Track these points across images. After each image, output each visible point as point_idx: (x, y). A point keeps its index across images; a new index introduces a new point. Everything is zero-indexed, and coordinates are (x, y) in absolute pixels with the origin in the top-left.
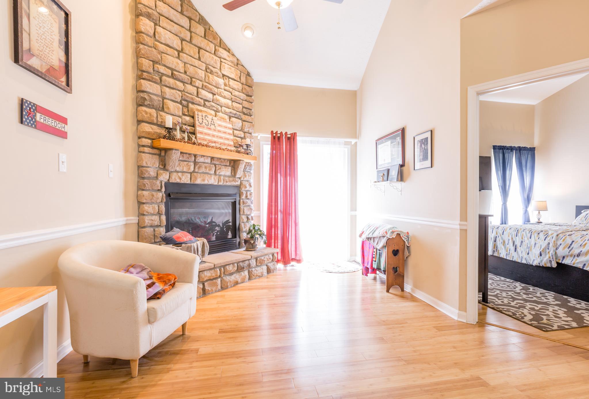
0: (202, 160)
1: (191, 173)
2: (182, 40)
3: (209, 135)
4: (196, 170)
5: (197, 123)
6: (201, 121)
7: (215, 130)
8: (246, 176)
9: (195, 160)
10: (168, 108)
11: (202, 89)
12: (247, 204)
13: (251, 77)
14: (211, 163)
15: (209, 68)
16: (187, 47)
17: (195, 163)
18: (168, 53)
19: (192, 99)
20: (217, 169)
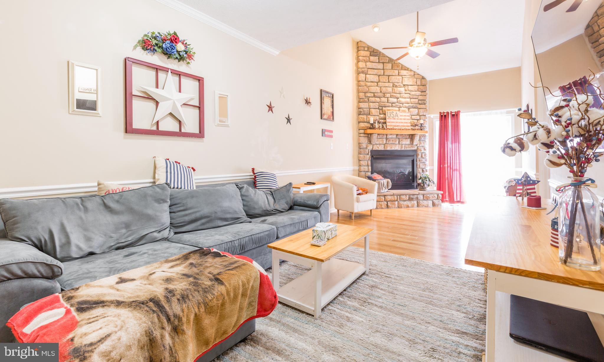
0: (390, 137)
1: (384, 144)
2: (379, 76)
3: (394, 122)
4: (387, 143)
5: (387, 117)
6: (389, 115)
7: (398, 119)
8: (421, 144)
9: (386, 137)
10: (372, 113)
11: (391, 97)
12: (422, 161)
13: (425, 79)
14: (396, 138)
15: (394, 85)
16: (382, 78)
17: (387, 139)
18: (372, 85)
19: (384, 105)
20: (400, 141)
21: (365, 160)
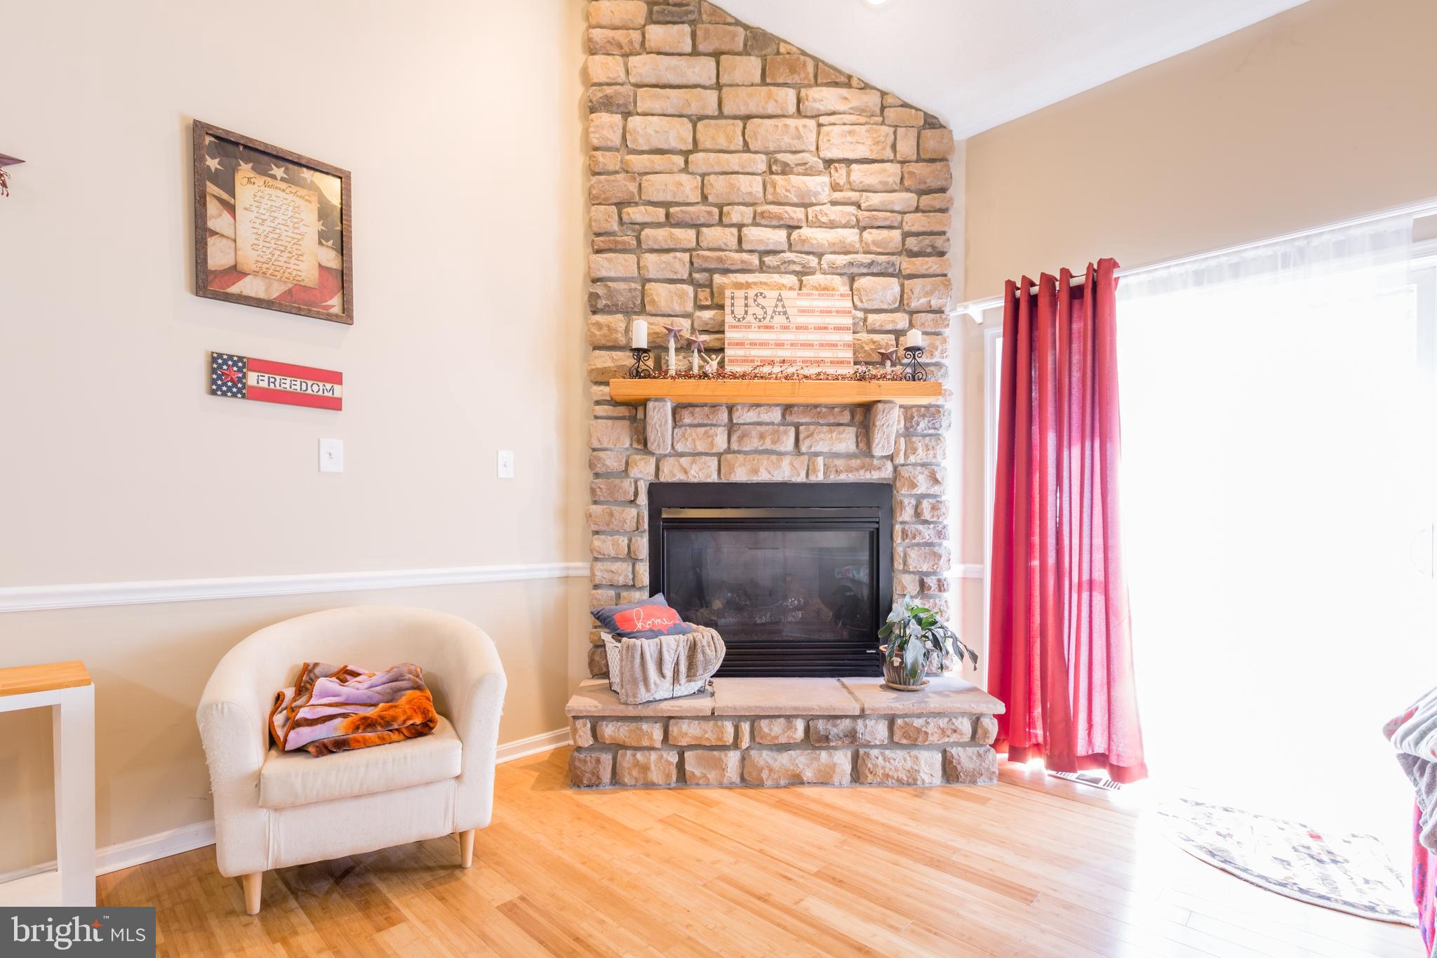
0: (751, 416)
1: (719, 455)
2: (695, 120)
3: (763, 344)
4: (735, 446)
5: (729, 319)
6: (739, 311)
7: (786, 328)
8: (914, 450)
9: (731, 419)
10: (653, 302)
11: (755, 224)
12: (918, 540)
13: (942, 126)
14: (784, 423)
15: (776, 161)
16: (709, 134)
17: (731, 427)
18: (658, 168)
19: (720, 260)
20: (801, 436)
21: (613, 533)
